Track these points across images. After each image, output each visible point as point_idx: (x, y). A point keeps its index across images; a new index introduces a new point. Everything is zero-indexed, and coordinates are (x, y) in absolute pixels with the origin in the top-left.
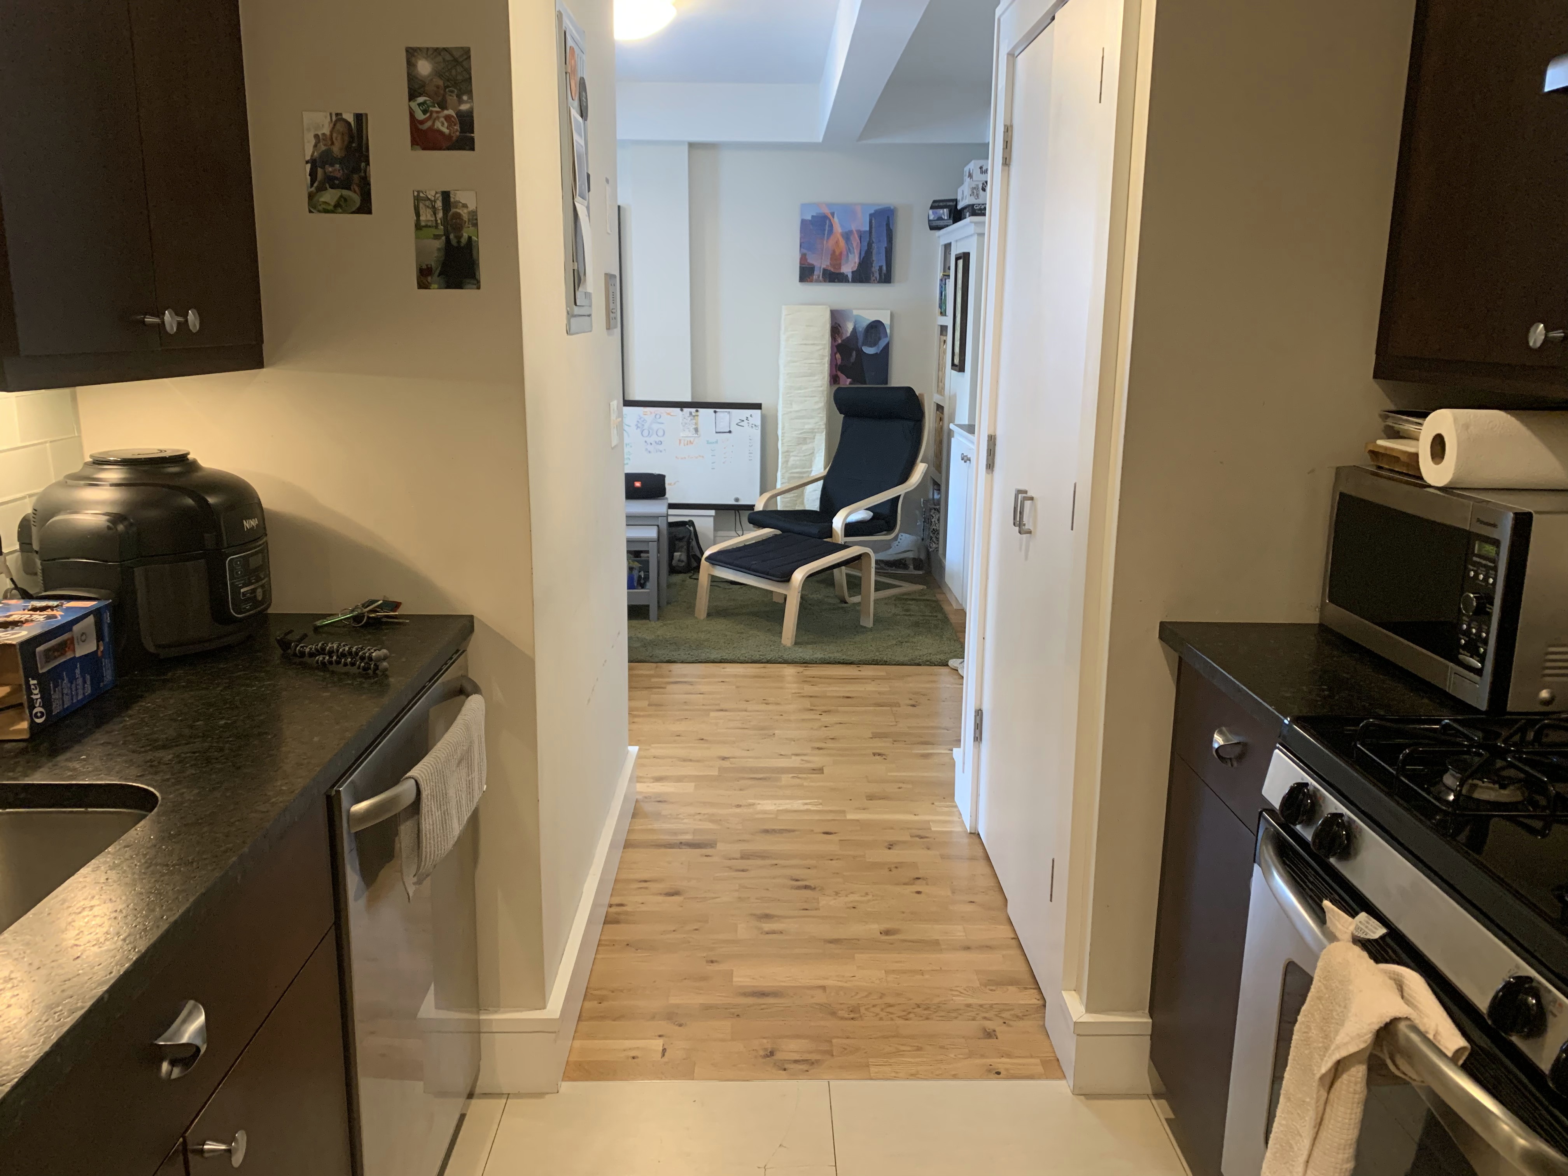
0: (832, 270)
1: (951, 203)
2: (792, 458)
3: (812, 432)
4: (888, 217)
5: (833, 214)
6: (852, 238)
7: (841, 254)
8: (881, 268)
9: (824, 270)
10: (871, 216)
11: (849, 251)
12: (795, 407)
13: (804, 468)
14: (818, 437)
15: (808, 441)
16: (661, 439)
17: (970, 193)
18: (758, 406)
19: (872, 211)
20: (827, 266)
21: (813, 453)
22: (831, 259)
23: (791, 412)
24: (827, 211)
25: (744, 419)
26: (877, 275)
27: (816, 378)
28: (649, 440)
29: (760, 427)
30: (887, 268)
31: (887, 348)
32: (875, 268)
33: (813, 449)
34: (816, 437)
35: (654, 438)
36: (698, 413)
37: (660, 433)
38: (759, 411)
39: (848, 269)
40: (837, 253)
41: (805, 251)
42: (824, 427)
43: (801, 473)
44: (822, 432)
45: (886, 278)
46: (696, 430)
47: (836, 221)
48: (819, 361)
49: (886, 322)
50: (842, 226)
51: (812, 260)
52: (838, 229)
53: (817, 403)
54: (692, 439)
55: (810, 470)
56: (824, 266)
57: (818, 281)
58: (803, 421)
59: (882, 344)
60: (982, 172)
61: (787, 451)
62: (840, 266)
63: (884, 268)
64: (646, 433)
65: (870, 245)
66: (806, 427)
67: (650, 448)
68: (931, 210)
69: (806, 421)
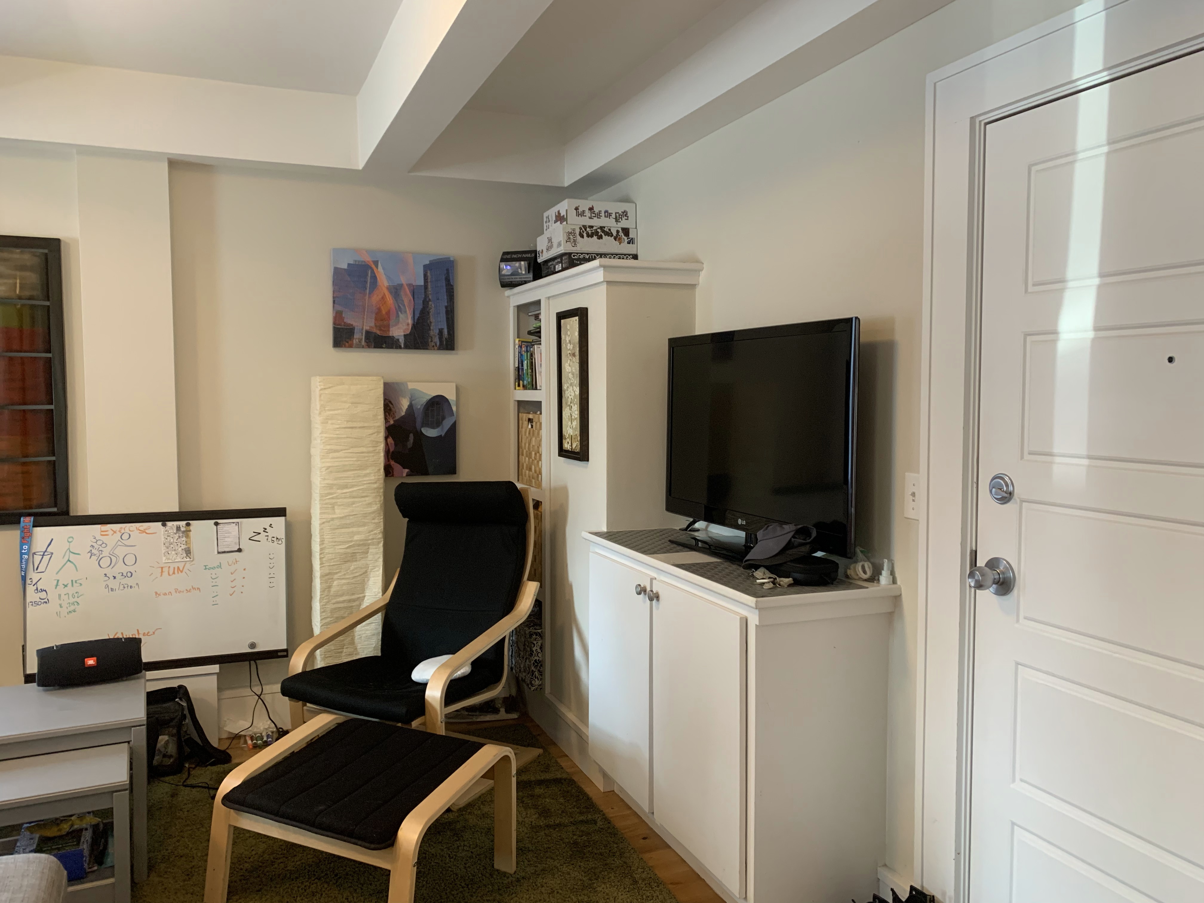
0: (378, 332)
1: (529, 255)
2: (335, 583)
3: (365, 545)
4: (447, 270)
5: (376, 263)
6: (402, 293)
7: (388, 313)
8: (441, 332)
9: (368, 333)
10: (426, 268)
11: (399, 309)
12: (339, 512)
13: (353, 594)
14: (372, 550)
15: (358, 556)
16: (132, 569)
17: (566, 238)
18: (280, 512)
19: (428, 262)
20: (371, 327)
21: (366, 572)
22: (376, 319)
23: (333, 519)
24: (368, 259)
25: (261, 531)
26: (437, 340)
27: (368, 471)
28: (110, 572)
29: (284, 541)
30: (449, 332)
31: (453, 430)
32: (434, 332)
33: (367, 566)
34: (370, 551)
35: (120, 568)
36: (191, 528)
37: (130, 560)
38: (283, 518)
39: (398, 332)
40: (384, 312)
41: (339, 308)
42: (380, 536)
43: (350, 601)
44: (379, 543)
45: (448, 344)
46: (188, 552)
47: (380, 272)
48: (371, 449)
49: (451, 397)
50: (389, 278)
51: (350, 319)
52: (383, 281)
53: (370, 505)
54: (181, 566)
55: (361, 595)
56: (366, 328)
57: (359, 346)
58: (351, 530)
59: (447, 424)
60: (578, 215)
61: (329, 574)
62: (388, 327)
63: (446, 332)
64: (105, 562)
65: (426, 302)
66: (356, 538)
67: (112, 584)
68: (503, 260)
69: (355, 529)
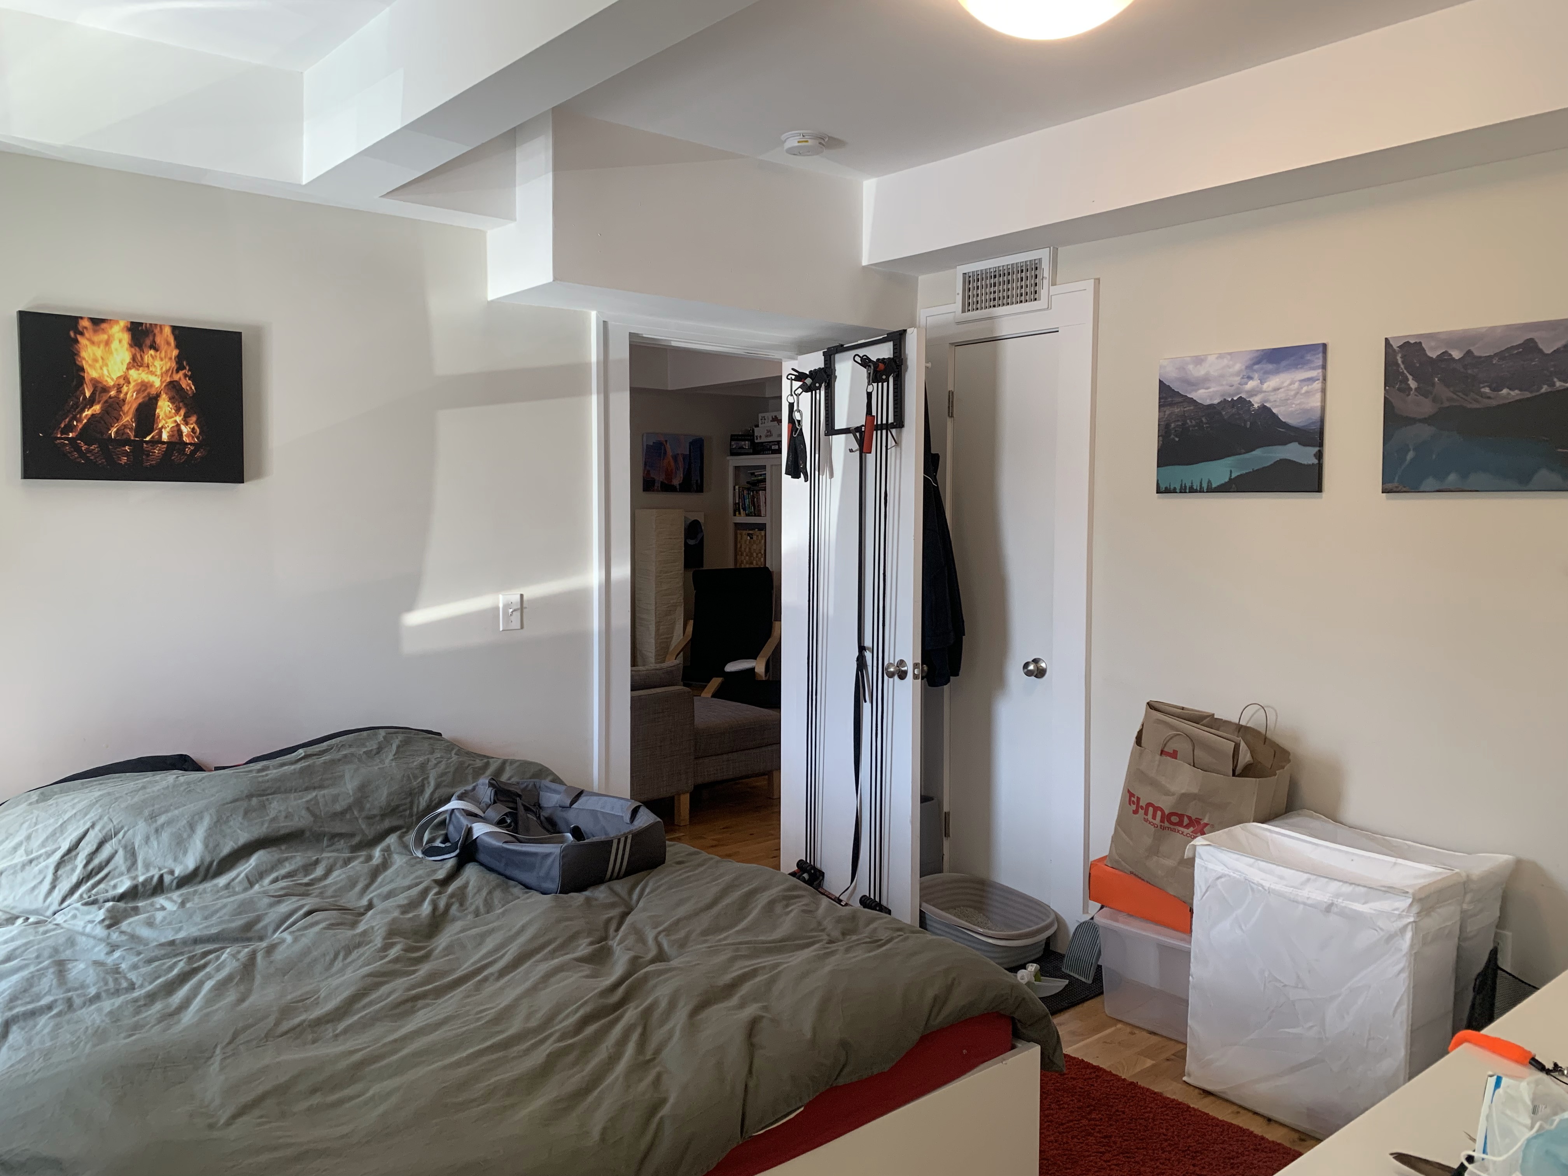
0: (667, 482)
1: (749, 438)
2: (661, 627)
4: (701, 445)
5: (666, 441)
6: (678, 459)
7: (672, 471)
8: (697, 482)
9: (662, 483)
10: (691, 444)
11: (677, 469)
13: (669, 634)
19: (691, 440)
20: (663, 479)
21: (675, 622)
22: (666, 475)
23: (661, 591)
24: (662, 439)
26: (695, 486)
27: (677, 564)
30: (700, 482)
31: (702, 540)
32: (693, 482)
33: (675, 618)
34: (677, 609)
39: (676, 482)
40: (669, 470)
41: (648, 468)
42: (682, 601)
43: (667, 638)
44: (682, 605)
45: (700, 489)
47: (668, 446)
48: (679, 551)
49: (702, 521)
50: (672, 450)
51: (653, 475)
52: (670, 453)
53: (678, 582)
56: (661, 480)
57: (658, 491)
59: (699, 536)
61: (658, 622)
62: (671, 479)
65: (690, 464)
68: (732, 440)
69: (670, 597)
